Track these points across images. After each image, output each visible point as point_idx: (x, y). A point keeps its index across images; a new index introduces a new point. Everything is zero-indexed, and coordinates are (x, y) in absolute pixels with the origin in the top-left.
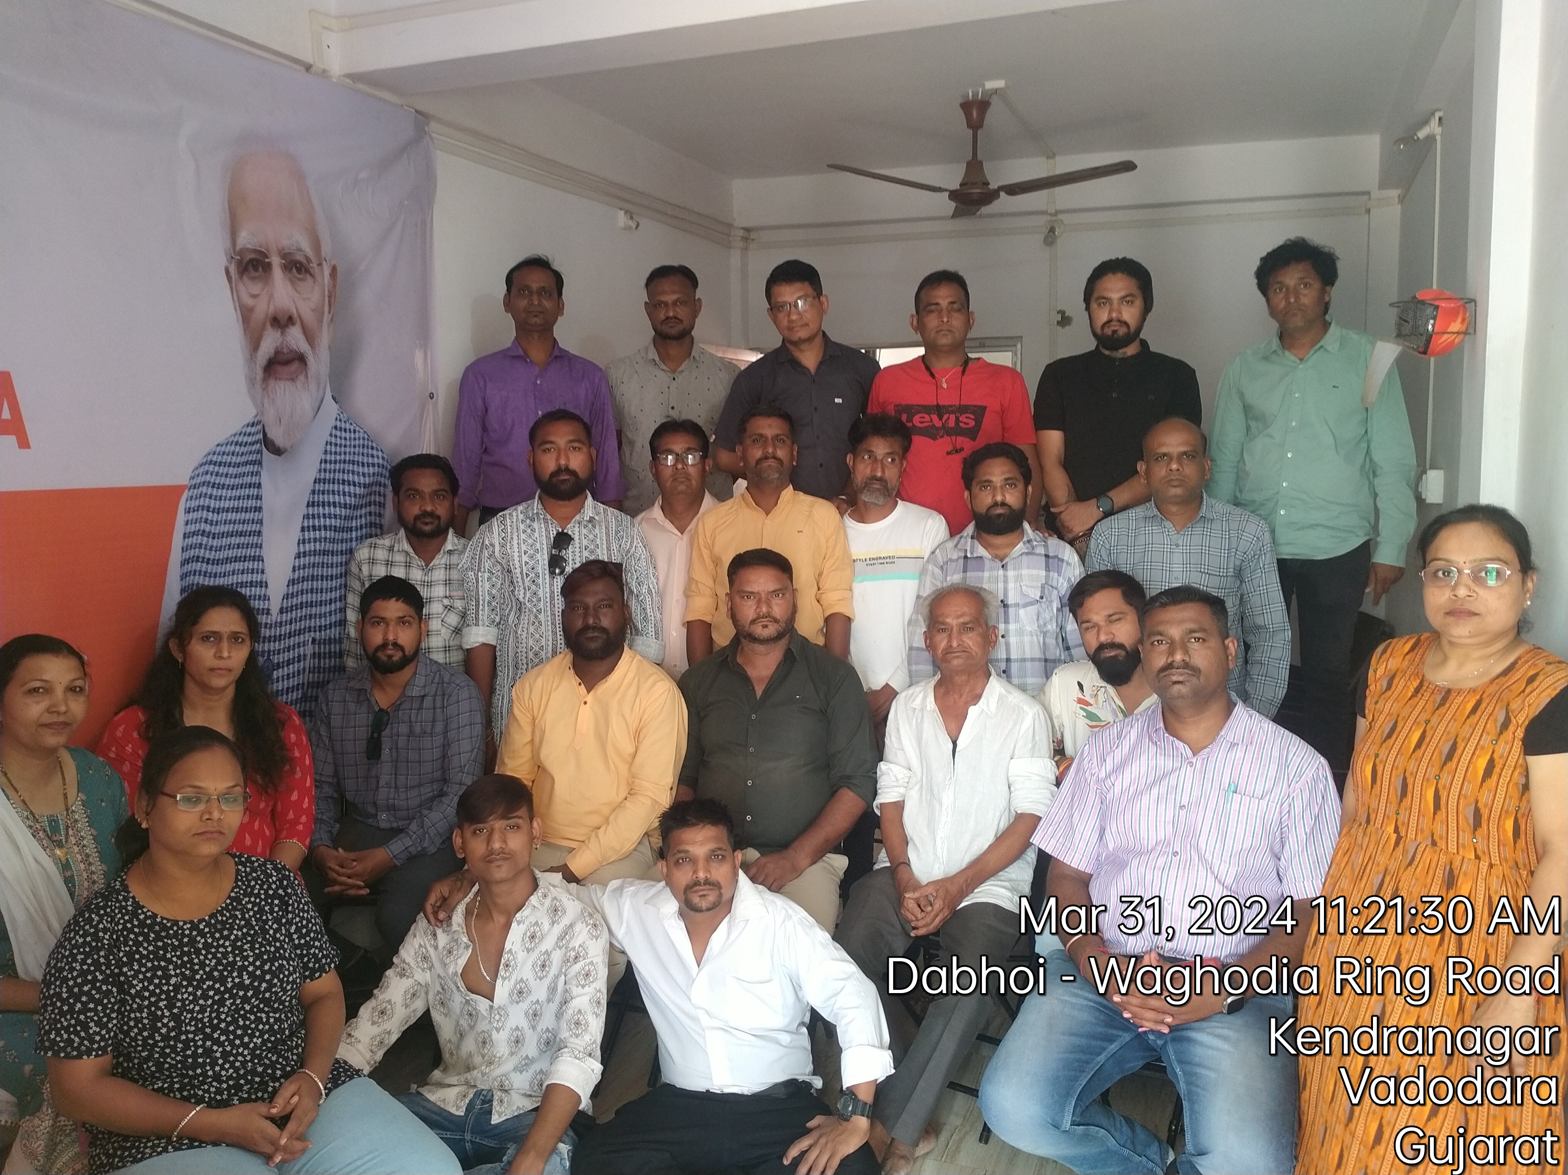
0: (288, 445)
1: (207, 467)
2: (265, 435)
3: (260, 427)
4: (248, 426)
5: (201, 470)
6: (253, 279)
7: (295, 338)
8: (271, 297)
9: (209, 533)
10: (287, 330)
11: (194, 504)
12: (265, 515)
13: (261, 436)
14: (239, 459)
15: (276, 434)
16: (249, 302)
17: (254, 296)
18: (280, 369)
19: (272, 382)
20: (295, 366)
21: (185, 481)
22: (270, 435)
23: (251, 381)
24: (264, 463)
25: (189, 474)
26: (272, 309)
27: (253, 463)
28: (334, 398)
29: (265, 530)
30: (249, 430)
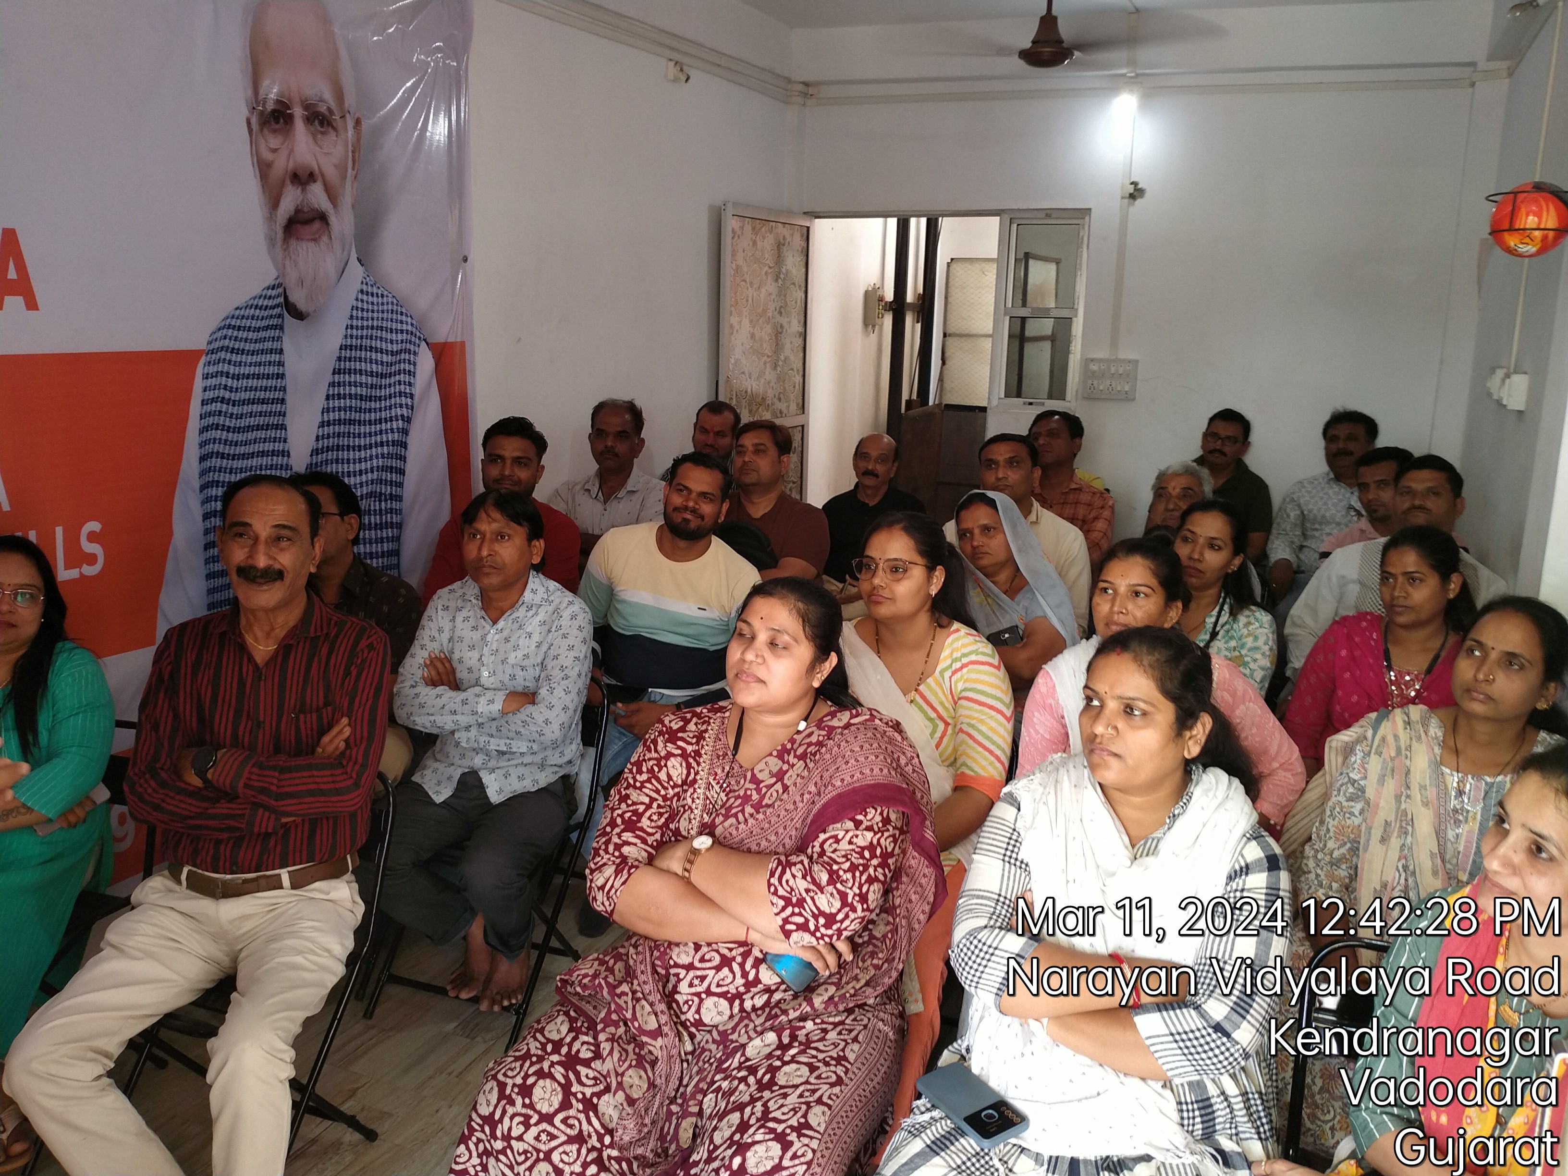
0: (311, 309)
1: (225, 331)
2: (286, 298)
3: (281, 290)
4: (268, 288)
5: (219, 334)
6: (274, 131)
7: (317, 196)
8: (291, 151)
9: (229, 399)
10: (308, 187)
11: (212, 369)
12: (289, 382)
13: (282, 299)
14: (259, 324)
15: (298, 297)
16: (267, 156)
17: (274, 151)
18: (301, 228)
19: (293, 242)
20: (317, 225)
21: (203, 346)
22: (293, 298)
23: (271, 241)
24: (285, 327)
25: (206, 338)
26: (291, 165)
27: (274, 327)
28: (359, 261)
29: (289, 398)
30: (269, 292)
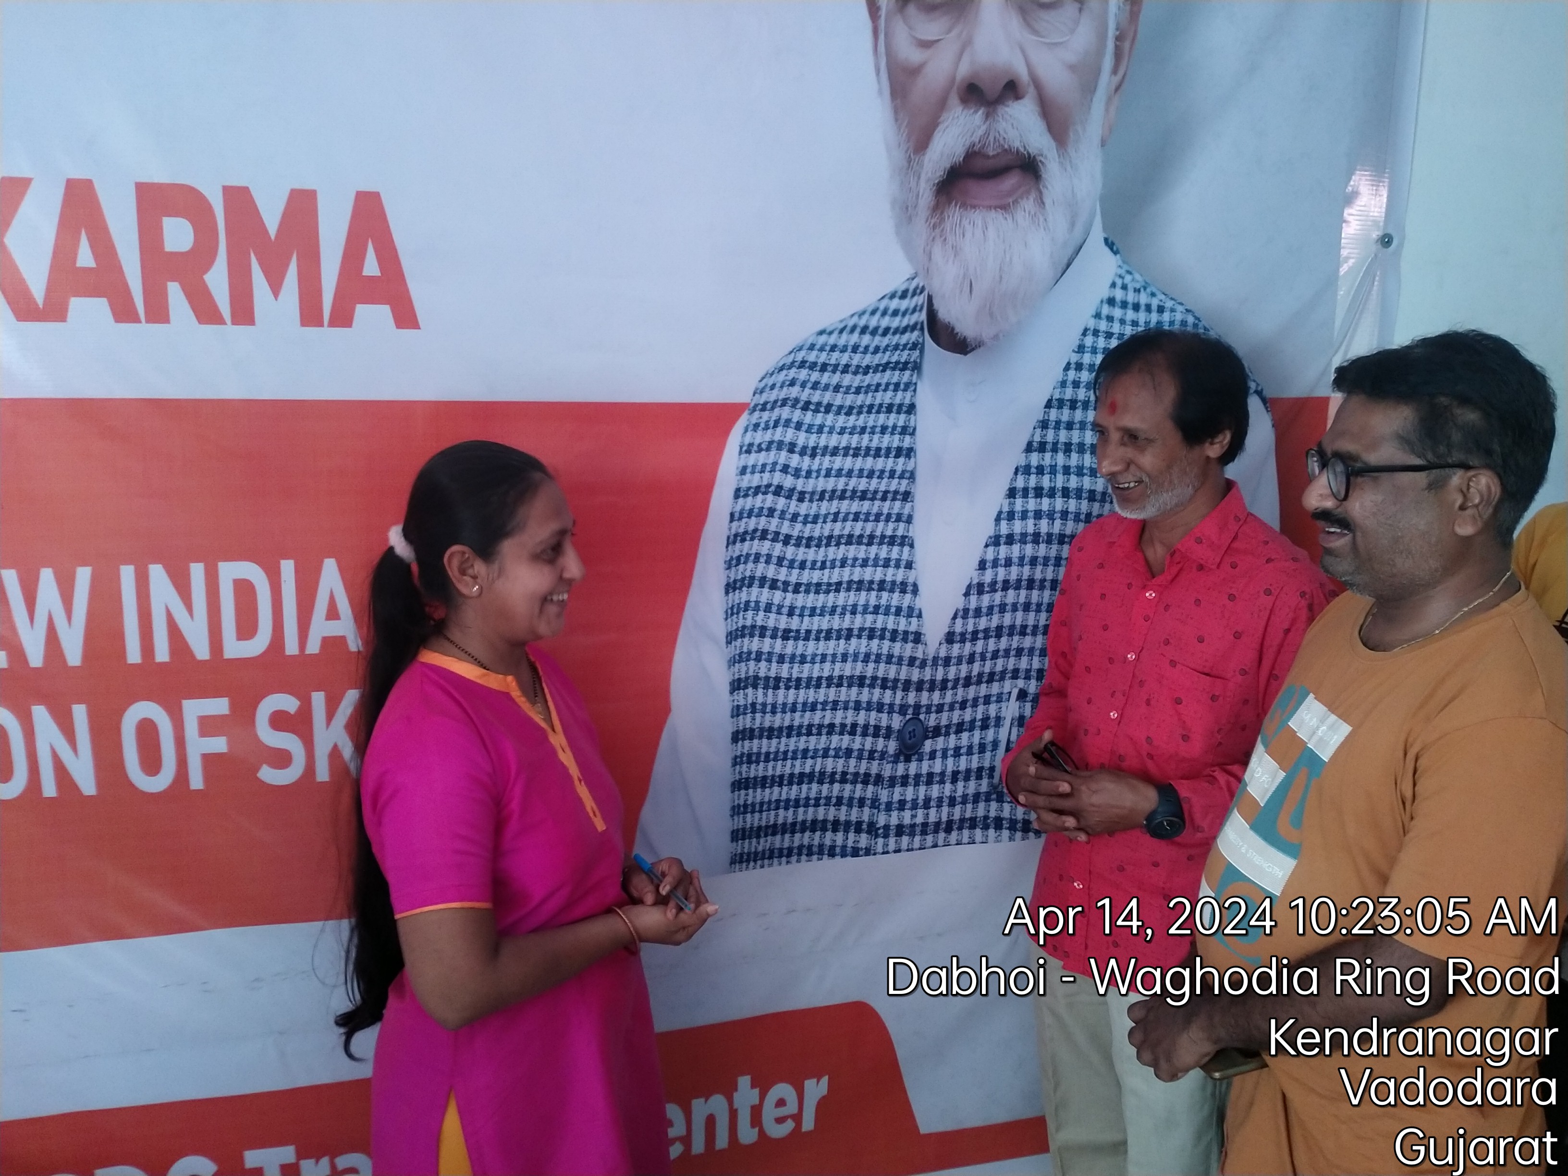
0: (986, 333)
1: (792, 373)
2: (932, 315)
3: (920, 299)
4: (892, 296)
5: (781, 377)
6: (931, 11)
7: (1020, 126)
8: (967, 44)
9: (792, 490)
10: (1002, 110)
11: (760, 437)
12: (922, 462)
13: (923, 316)
16: (911, 54)
17: (926, 45)
18: (974, 187)
19: (954, 214)
20: (1011, 181)
21: (744, 396)
22: (945, 313)
23: (905, 212)
24: (926, 367)
25: (753, 383)
26: (964, 70)
27: (904, 366)
28: (1109, 244)
29: (920, 490)
30: (894, 304)
